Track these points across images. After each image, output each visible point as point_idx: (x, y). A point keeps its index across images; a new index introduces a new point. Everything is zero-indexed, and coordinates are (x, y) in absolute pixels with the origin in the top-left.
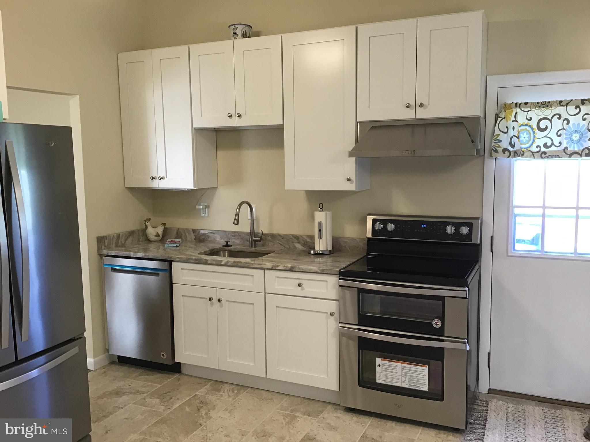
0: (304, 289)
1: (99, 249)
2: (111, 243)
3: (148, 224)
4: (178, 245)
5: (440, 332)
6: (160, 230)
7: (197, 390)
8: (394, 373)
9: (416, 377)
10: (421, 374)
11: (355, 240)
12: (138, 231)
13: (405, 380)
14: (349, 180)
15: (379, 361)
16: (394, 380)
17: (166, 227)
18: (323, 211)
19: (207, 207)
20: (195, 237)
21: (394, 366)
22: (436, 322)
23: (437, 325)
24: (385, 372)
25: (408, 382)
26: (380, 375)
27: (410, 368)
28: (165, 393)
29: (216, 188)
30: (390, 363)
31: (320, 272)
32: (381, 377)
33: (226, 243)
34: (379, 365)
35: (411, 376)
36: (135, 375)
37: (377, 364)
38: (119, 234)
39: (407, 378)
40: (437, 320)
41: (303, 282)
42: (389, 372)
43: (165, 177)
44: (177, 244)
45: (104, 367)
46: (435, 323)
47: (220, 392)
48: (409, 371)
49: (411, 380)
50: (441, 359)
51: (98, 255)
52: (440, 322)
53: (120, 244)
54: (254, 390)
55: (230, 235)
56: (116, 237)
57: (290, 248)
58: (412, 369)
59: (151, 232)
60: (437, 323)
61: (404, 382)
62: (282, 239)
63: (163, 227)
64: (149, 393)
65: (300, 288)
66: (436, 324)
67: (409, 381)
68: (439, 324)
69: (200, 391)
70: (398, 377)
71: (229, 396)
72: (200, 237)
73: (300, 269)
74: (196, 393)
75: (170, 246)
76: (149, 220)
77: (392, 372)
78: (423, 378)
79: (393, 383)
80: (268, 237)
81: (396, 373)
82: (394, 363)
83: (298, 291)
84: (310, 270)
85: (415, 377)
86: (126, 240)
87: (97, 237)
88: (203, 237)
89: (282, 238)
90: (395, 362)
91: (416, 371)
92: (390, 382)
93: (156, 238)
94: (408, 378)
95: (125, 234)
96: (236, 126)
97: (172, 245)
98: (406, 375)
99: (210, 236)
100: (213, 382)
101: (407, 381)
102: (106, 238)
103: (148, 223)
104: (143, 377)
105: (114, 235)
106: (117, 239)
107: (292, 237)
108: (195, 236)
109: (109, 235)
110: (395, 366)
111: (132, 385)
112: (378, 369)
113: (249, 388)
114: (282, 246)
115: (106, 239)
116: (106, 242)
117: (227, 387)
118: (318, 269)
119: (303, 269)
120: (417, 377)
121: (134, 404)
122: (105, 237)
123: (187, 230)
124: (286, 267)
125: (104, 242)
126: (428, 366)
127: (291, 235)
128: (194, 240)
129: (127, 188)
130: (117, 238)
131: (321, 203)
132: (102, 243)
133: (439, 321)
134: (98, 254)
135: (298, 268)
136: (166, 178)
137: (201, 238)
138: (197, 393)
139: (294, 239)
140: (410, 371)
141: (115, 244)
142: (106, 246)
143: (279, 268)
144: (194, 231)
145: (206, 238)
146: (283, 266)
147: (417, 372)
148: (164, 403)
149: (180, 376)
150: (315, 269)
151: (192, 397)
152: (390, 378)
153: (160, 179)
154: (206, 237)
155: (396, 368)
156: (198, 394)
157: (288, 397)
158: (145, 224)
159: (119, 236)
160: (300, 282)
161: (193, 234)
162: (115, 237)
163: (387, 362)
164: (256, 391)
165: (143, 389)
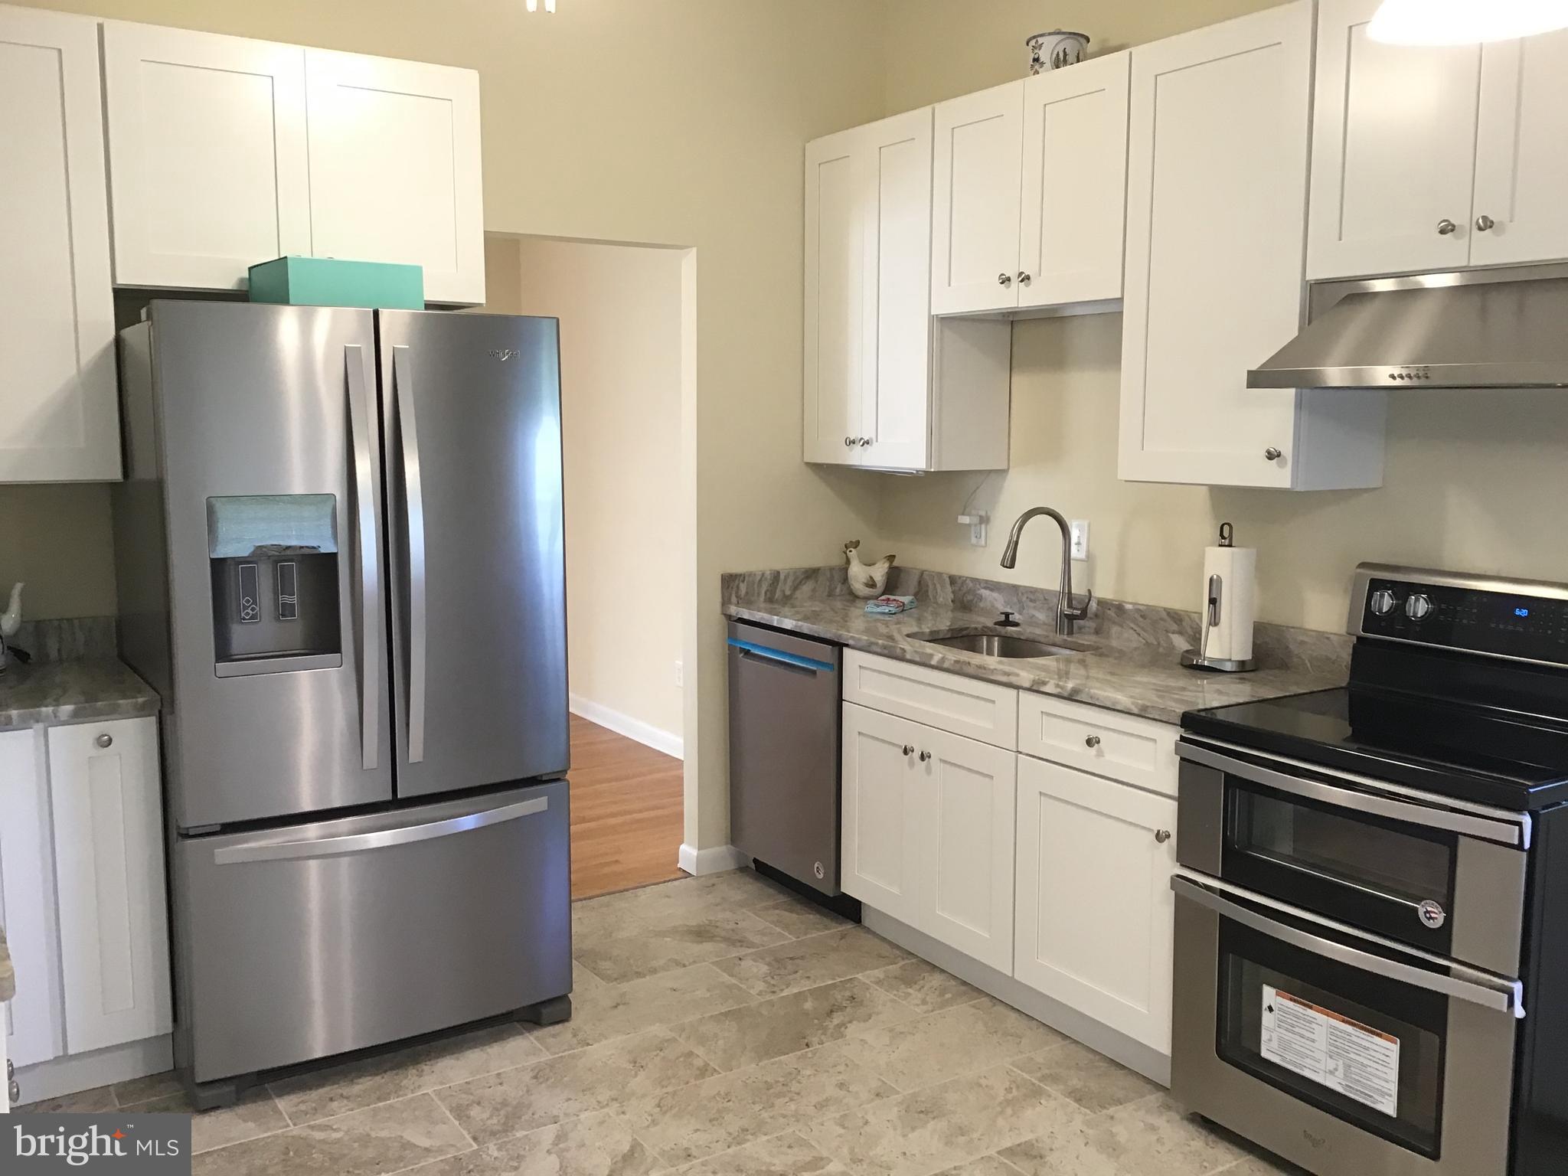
0: (1103, 756)
1: (725, 602)
2: (756, 592)
3: (853, 554)
4: (893, 610)
5: (1440, 941)
6: (879, 572)
7: (864, 968)
8: (1308, 1039)
9: (1366, 1066)
10: (1380, 1062)
11: (1328, 638)
12: (831, 569)
13: (1336, 1069)
14: (1271, 456)
15: (1269, 994)
16: (1308, 1061)
17: (896, 563)
18: (1230, 546)
19: (985, 520)
20: (954, 596)
21: (1309, 1018)
22: (1429, 909)
23: (1431, 918)
24: (1285, 1032)
25: (1342, 1076)
26: (1271, 1036)
27: (1349, 1035)
28: (791, 959)
29: (1003, 472)
30: (1296, 1008)
31: (1136, 711)
32: (1275, 1045)
33: (1003, 618)
34: (1270, 1009)
35: (1351, 1059)
36: (764, 904)
37: (1265, 1005)
38: (778, 572)
39: (1340, 1063)
40: (1433, 904)
41: (1102, 735)
42: (1294, 1033)
43: (874, 440)
44: (891, 609)
45: (719, 875)
46: (1427, 912)
47: (911, 987)
48: (1346, 1043)
49: (1351, 1073)
50: (1439, 1026)
51: (723, 616)
52: (1440, 912)
53: (778, 594)
54: (994, 1005)
55: (1025, 596)
56: (769, 577)
57: (1159, 644)
58: (1354, 1039)
59: (858, 573)
60: (1432, 915)
61: (1331, 1072)
62: (1141, 619)
63: (887, 565)
64: (761, 948)
65: (1093, 751)
66: (1428, 915)
67: (1345, 1075)
68: (1436, 918)
69: (868, 972)
70: (1317, 1055)
71: (924, 1002)
72: (963, 597)
73: (1091, 697)
74: (856, 976)
75: (874, 610)
76: (856, 544)
77: (1302, 1036)
78: (1385, 1076)
79: (1304, 1069)
80: (1110, 609)
81: (1313, 1041)
82: (1310, 1012)
83: (1086, 757)
84: (1114, 703)
85: (1362, 1064)
86: (795, 588)
87: (722, 575)
88: (970, 597)
89: (1142, 616)
90: (1311, 1008)
91: (1367, 1049)
92: (1295, 1064)
93: (867, 591)
94: (1344, 1063)
95: (795, 573)
96: (1017, 307)
97: (879, 610)
98: (1338, 1054)
99: (983, 595)
100: (914, 960)
101: (1340, 1073)
102: (742, 578)
103: (850, 551)
104: (777, 911)
105: (763, 575)
106: (773, 583)
107: (1164, 615)
108: (953, 592)
109: (750, 574)
110: (1311, 1019)
111: (742, 925)
112: (1267, 1019)
113: (985, 996)
114: (1141, 639)
115: (743, 581)
116: (743, 588)
117: (936, 980)
118: (1133, 703)
119: (1098, 699)
120: (1369, 1069)
121: (713, 963)
122: (741, 575)
123: (940, 574)
124: (1062, 688)
125: (738, 587)
126: (1398, 1040)
127: (1165, 609)
128: (951, 604)
129: (808, 464)
130: (771, 582)
131: (1226, 524)
132: (732, 588)
133: (1437, 908)
134: (725, 615)
135: (1088, 694)
136: (877, 441)
137: (965, 598)
138: (859, 976)
139: (1169, 619)
140: (1350, 1045)
141: (766, 593)
142: (742, 596)
143: (1047, 689)
144: (953, 580)
145: (974, 602)
146: (1055, 684)
147: (1367, 1052)
148: (773, 978)
149: (853, 930)
150: (1123, 699)
151: (841, 982)
152: (1298, 1053)
153: (863, 445)
154: (976, 599)
155: (1314, 1026)
156: (860, 978)
157: (1068, 1042)
158: (846, 553)
159: (776, 575)
160: (1094, 733)
161: (949, 589)
162: (766, 579)
163: (1291, 1004)
164: (1000, 1008)
165: (757, 939)
